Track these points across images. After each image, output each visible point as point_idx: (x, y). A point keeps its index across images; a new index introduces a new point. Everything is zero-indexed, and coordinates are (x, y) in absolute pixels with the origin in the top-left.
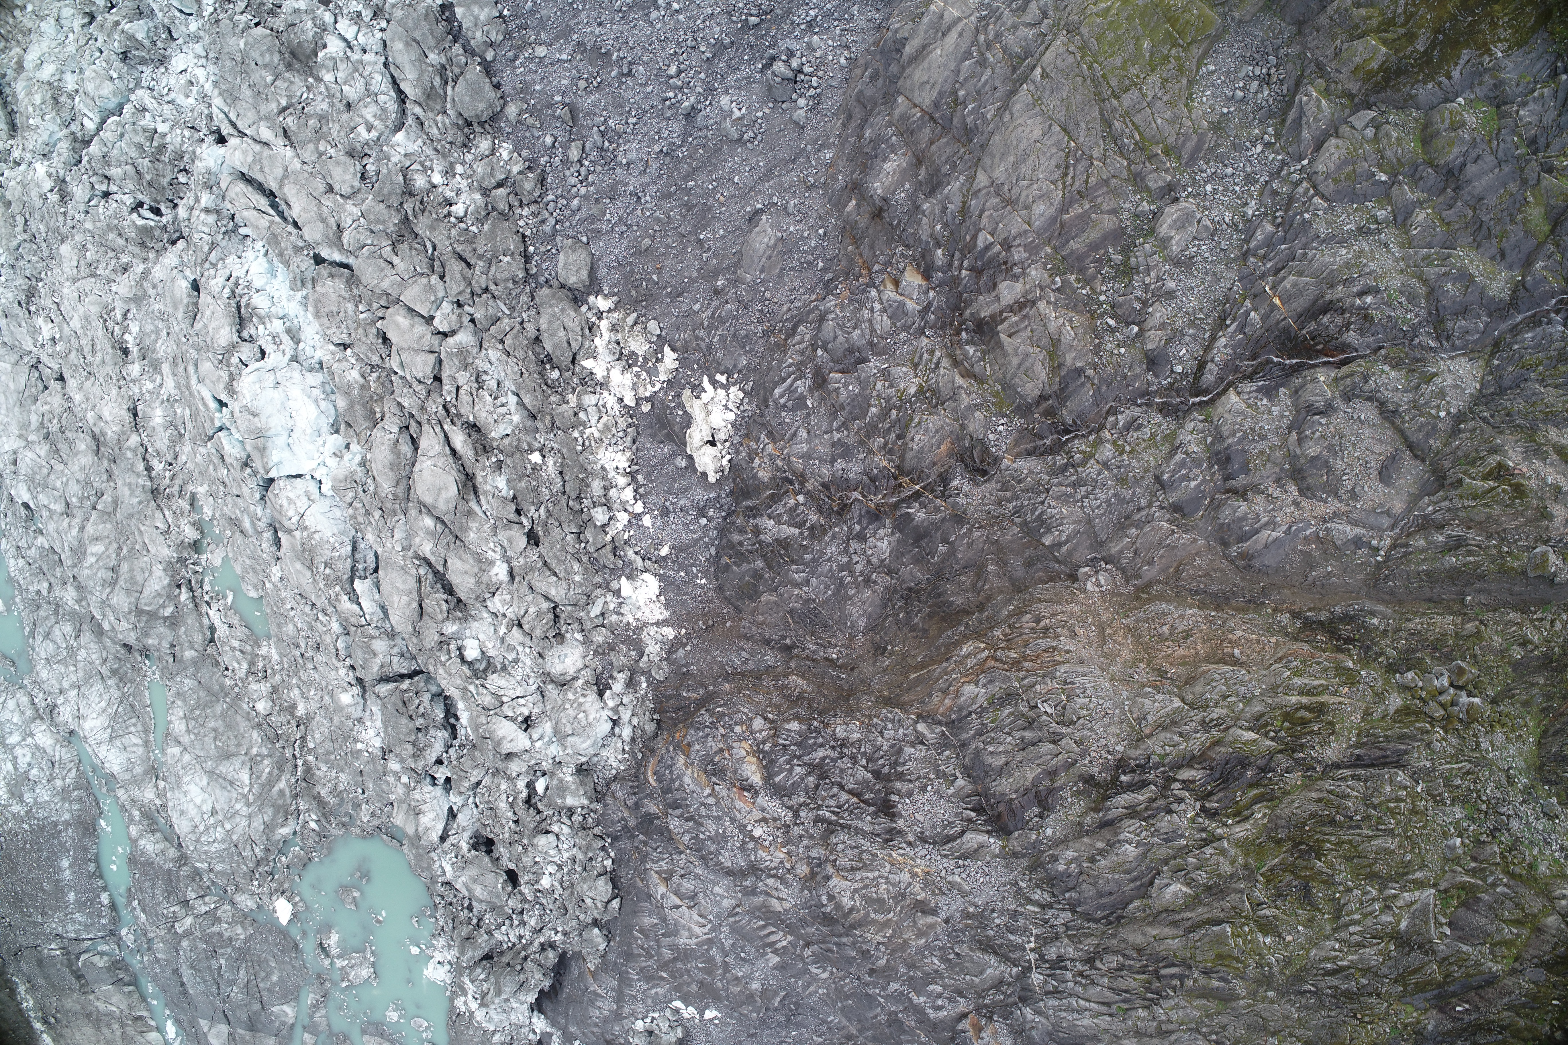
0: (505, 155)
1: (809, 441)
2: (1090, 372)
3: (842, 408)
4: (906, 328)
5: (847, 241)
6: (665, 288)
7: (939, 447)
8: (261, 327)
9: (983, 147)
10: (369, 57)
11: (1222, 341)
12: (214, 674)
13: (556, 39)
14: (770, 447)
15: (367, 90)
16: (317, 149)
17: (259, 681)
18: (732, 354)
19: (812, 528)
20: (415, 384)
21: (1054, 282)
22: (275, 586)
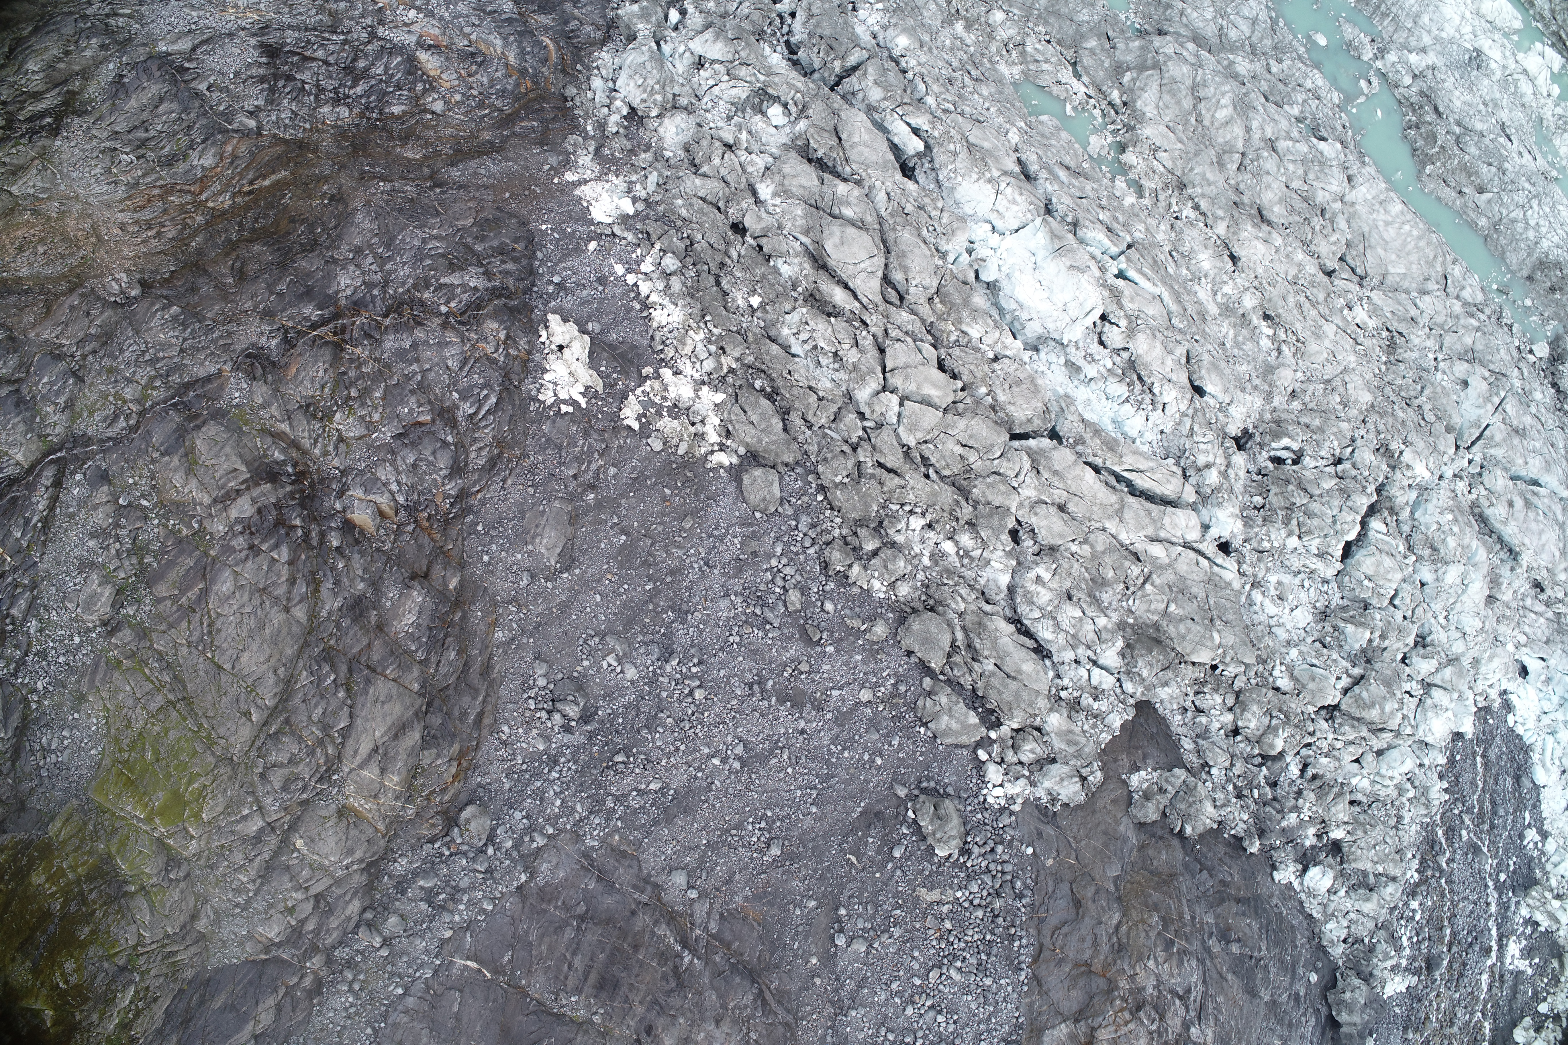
0: (876, 584)
1: (444, 359)
2: (156, 455)
3: (413, 392)
4: (361, 473)
5: (454, 553)
6: (655, 484)
7: (298, 370)
8: (1109, 365)
9: (306, 645)
10: (1069, 655)
11: (41, 507)
12: (1059, 32)
13: (852, 711)
14: (490, 349)
15: (1055, 618)
16: (1092, 547)
17: (1010, 39)
18: (559, 431)
19: (427, 286)
20: (901, 335)
21: (200, 523)
22: (1013, 125)
